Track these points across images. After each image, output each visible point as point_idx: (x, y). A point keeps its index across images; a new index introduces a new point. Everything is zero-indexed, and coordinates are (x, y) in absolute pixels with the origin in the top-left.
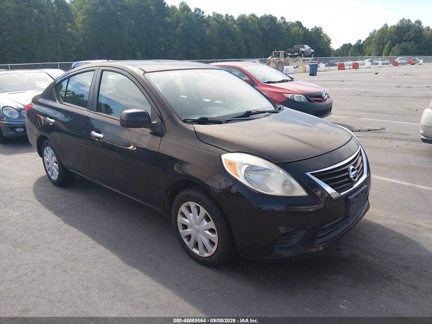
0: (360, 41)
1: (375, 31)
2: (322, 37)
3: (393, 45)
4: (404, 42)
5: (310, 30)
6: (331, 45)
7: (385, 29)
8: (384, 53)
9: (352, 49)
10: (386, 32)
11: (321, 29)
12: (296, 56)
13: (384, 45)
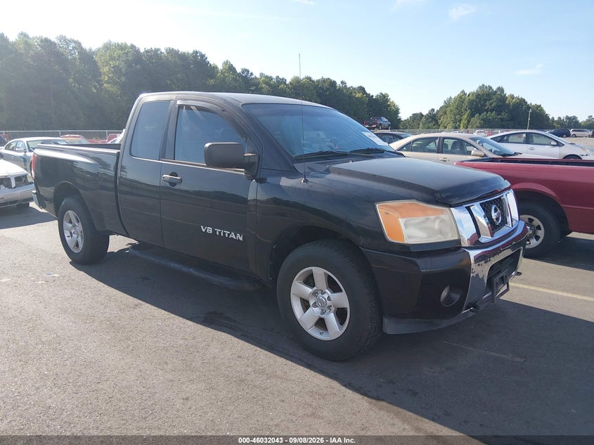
0: (433, 110)
1: (451, 98)
2: (389, 106)
3: (472, 115)
4: (485, 113)
5: (374, 97)
6: (399, 115)
7: (462, 97)
8: (462, 125)
9: (423, 119)
10: (464, 99)
11: (388, 96)
12: (374, 128)
13: (462, 116)
